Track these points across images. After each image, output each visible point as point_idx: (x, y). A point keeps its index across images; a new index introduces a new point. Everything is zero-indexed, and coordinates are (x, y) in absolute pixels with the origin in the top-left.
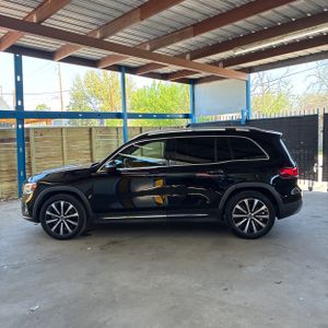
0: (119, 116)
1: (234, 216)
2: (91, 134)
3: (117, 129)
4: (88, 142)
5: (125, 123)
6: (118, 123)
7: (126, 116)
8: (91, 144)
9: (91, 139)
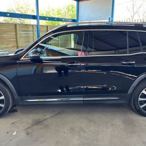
0: (34, 17)
1: (140, 99)
2: (16, 28)
3: (33, 25)
4: (14, 33)
5: (38, 22)
6: (33, 22)
7: (38, 18)
8: (16, 35)
9: (16, 32)
